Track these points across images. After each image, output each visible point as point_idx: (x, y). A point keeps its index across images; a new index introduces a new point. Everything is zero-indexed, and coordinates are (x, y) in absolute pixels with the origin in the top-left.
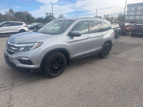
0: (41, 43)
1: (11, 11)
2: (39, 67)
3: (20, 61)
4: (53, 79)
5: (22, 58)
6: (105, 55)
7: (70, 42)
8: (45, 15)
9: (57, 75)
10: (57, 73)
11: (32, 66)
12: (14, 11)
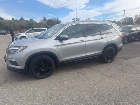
0: (26, 47)
1: (45, 19)
2: (24, 68)
3: (10, 62)
4: (40, 80)
5: (12, 59)
6: (108, 60)
7: (57, 46)
8: (72, 21)
9: (44, 76)
10: (44, 75)
11: (18, 67)
12: (47, 19)
